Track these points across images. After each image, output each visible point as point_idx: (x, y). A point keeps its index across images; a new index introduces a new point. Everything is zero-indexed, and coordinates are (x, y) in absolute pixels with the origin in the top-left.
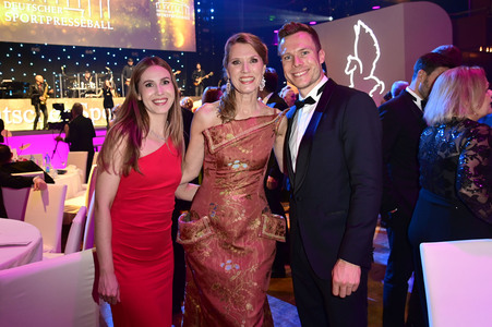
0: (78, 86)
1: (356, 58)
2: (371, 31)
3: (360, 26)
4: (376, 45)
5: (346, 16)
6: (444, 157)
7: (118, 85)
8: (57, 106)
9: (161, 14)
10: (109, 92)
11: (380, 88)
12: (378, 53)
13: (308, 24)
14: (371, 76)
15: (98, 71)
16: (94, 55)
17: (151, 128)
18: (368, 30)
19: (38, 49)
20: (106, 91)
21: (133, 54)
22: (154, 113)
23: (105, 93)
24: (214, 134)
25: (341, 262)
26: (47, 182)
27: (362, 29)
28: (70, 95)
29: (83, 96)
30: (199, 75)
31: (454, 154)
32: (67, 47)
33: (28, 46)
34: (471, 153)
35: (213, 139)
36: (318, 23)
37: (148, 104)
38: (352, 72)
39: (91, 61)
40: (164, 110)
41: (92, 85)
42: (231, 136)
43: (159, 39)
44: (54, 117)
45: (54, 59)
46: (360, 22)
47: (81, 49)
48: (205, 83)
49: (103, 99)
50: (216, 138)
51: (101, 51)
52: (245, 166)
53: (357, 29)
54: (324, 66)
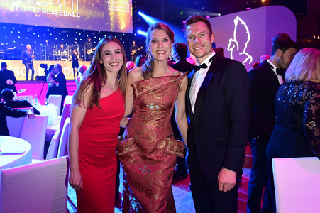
0: (57, 53)
1: (235, 40)
2: (245, 24)
3: (237, 20)
4: (248, 32)
5: (229, 14)
6: (294, 104)
7: (82, 53)
8: (42, 66)
9: (111, 8)
10: (76, 57)
11: (249, 60)
12: (249, 37)
13: (205, 17)
14: (244, 52)
15: (70, 44)
16: (67, 33)
17: (108, 81)
18: (243, 22)
19: (31, 29)
20: (74, 57)
21: (92, 34)
22: (110, 71)
23: (73, 58)
24: (138, 86)
25: (224, 169)
26: (36, 114)
27: (239, 22)
28: (51, 59)
29: (60, 60)
30: (134, 48)
31: (301, 102)
32: (50, 28)
33: (25, 27)
34: (313, 101)
35: (138, 89)
36: (211, 17)
37: (107, 66)
38: (232, 49)
39: (65, 38)
40: (117, 69)
41: (65, 53)
42: (149, 88)
43: (109, 24)
44: (40, 72)
45: (41, 35)
46: (238, 18)
47: (59, 30)
48: (137, 53)
49: (72, 62)
50: (140, 88)
51: (72, 31)
52: (157, 107)
53: (236, 22)
54: (213, 45)
